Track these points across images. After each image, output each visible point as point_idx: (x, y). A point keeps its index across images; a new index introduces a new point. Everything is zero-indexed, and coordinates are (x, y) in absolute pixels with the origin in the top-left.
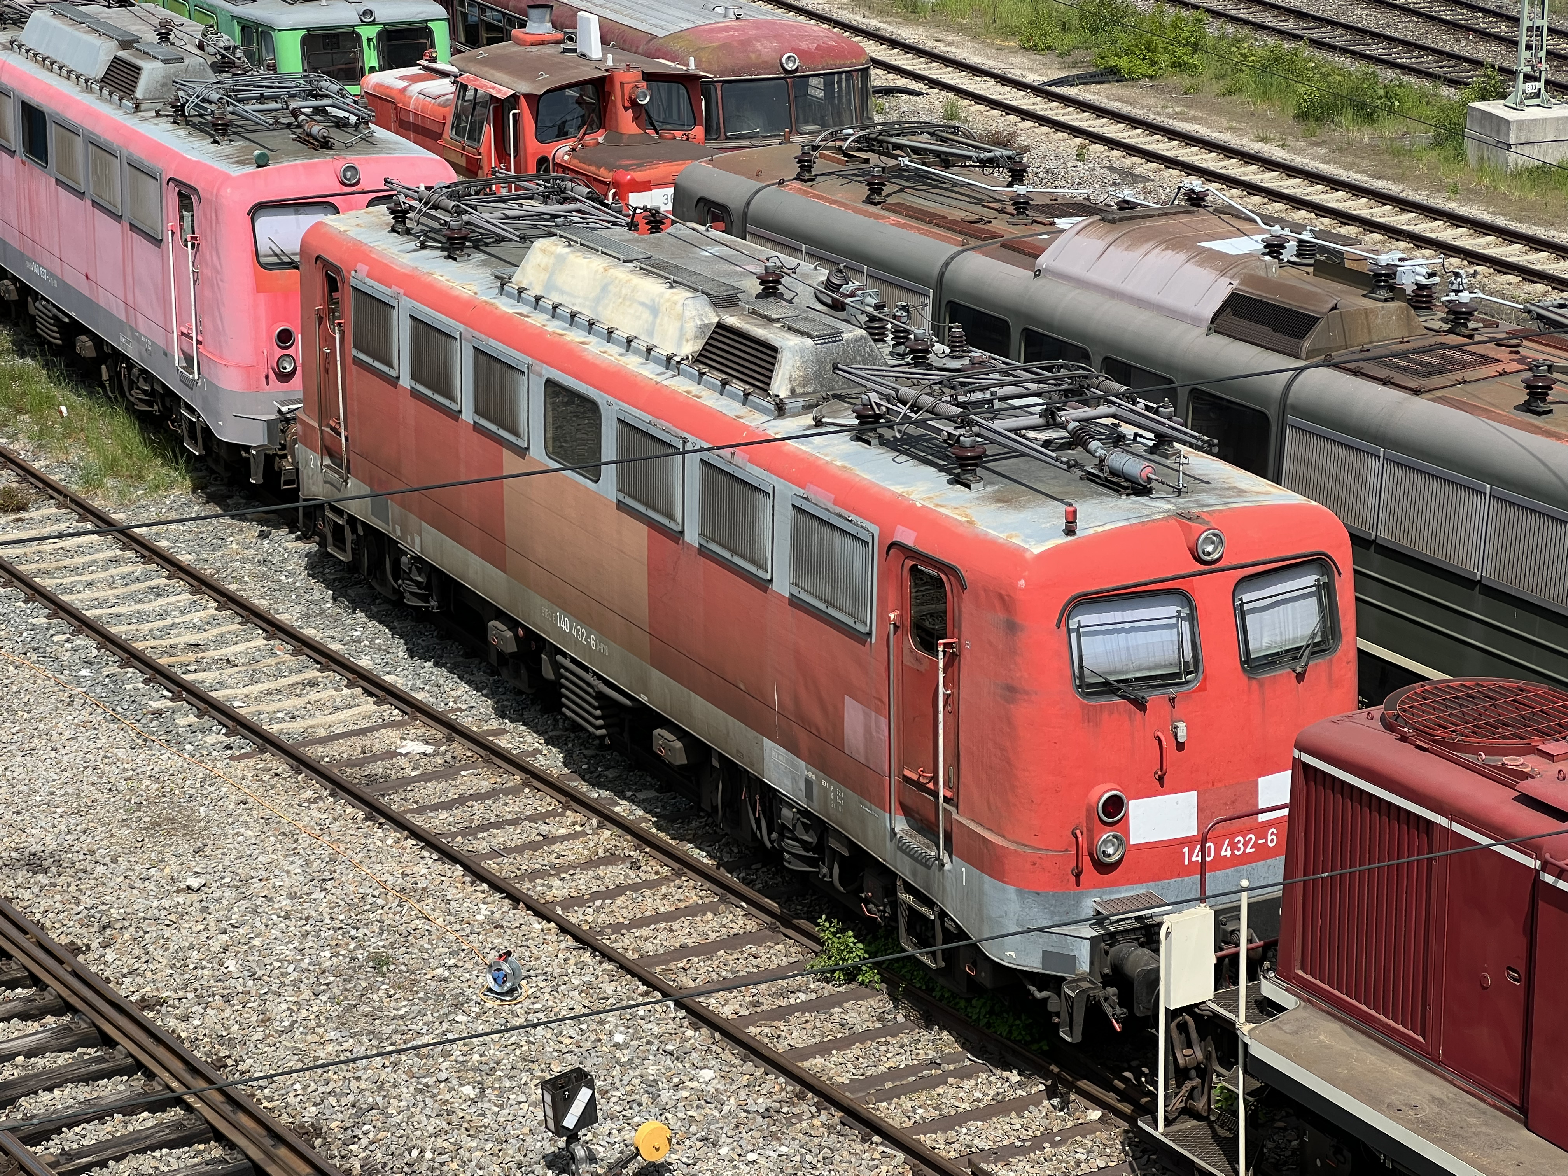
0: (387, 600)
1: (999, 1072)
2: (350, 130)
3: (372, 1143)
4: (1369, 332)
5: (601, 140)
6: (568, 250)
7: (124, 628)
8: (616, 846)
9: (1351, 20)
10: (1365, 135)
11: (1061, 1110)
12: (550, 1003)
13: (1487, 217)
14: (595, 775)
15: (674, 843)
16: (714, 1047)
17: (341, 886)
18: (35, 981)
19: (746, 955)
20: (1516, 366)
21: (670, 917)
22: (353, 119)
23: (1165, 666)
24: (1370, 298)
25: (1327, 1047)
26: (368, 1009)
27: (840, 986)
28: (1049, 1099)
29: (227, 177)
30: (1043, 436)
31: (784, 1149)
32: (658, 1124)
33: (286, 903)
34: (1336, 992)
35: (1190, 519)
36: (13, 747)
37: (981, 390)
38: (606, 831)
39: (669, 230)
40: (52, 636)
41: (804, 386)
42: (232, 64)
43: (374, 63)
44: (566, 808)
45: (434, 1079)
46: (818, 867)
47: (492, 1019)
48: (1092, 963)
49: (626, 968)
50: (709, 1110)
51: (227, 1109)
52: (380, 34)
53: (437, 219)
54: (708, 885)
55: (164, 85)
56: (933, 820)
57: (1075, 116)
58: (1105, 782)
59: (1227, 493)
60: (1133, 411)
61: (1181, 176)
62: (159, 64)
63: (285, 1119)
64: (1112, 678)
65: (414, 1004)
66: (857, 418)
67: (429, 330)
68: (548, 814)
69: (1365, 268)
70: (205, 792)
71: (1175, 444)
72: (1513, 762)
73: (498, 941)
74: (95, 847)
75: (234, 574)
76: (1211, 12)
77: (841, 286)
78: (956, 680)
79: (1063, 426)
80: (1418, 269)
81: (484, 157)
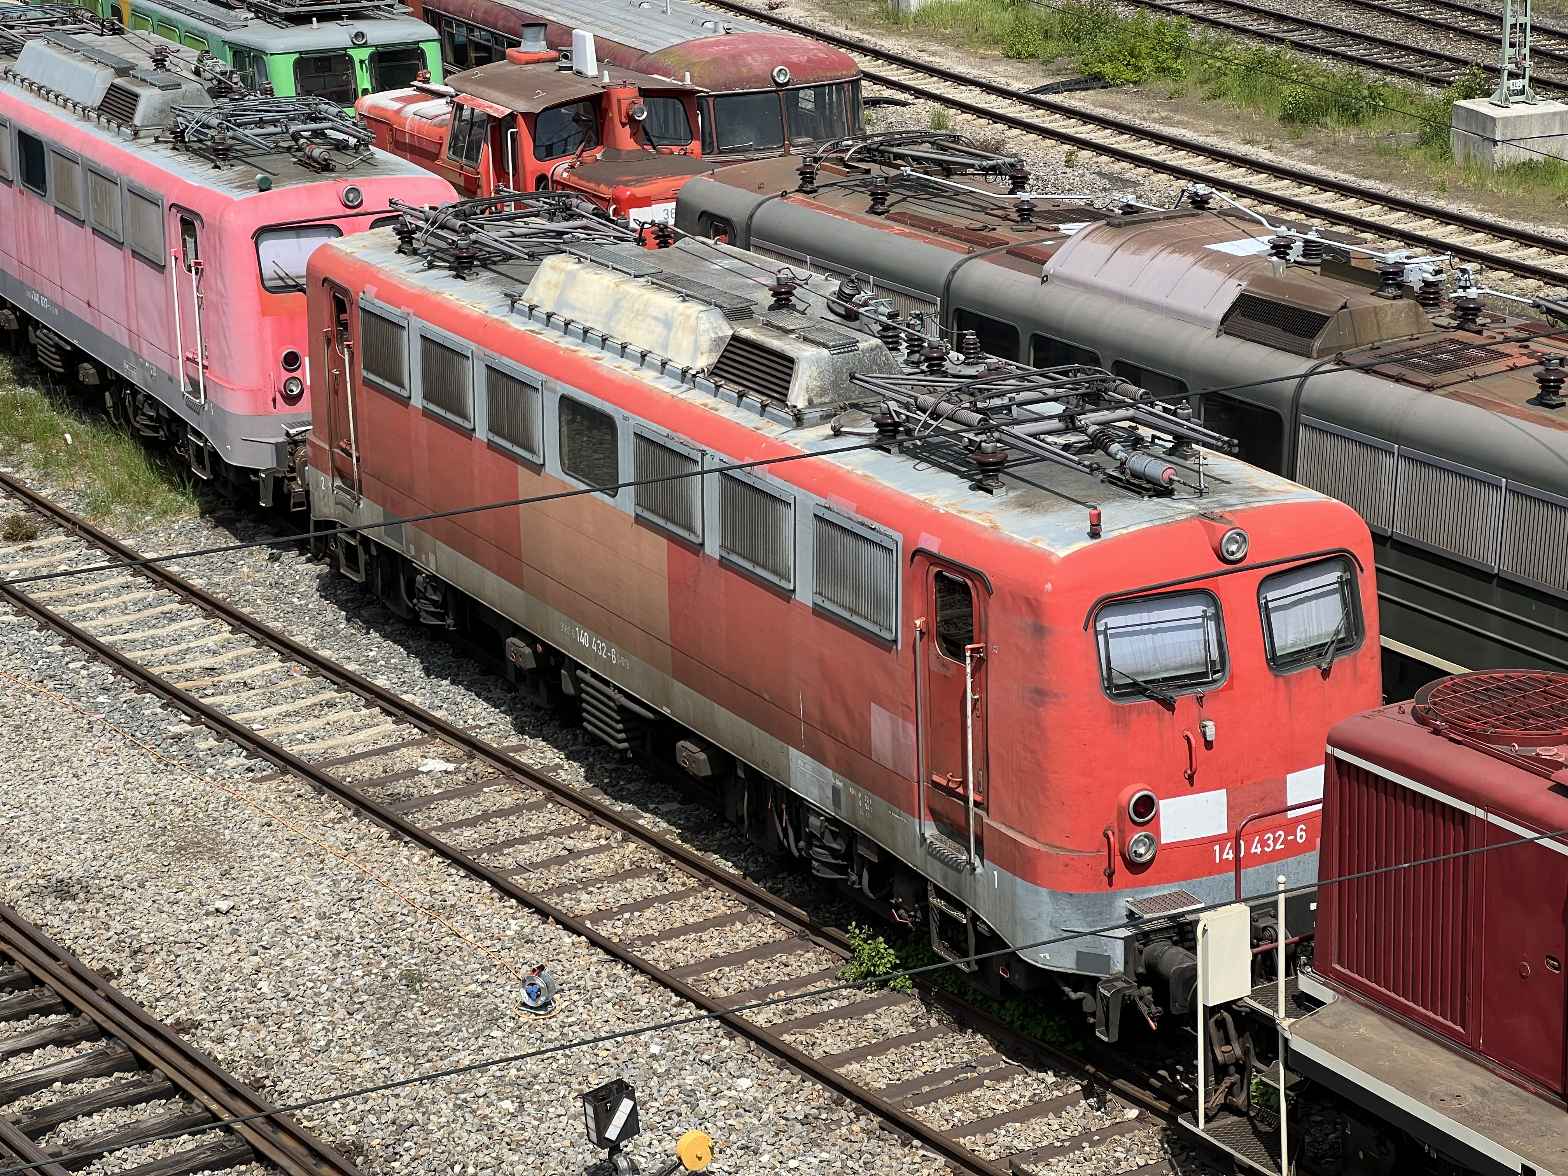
0: (400, 620)
1: (1034, 1073)
2: (350, 152)
3: (414, 1159)
4: (1379, 330)
5: (599, 156)
6: (578, 266)
7: (139, 654)
8: (642, 859)
9: (1331, 22)
10: (1350, 136)
11: (1098, 1110)
12: (585, 1016)
13: (1475, 215)
14: (618, 788)
15: (699, 854)
16: (750, 1056)
17: (369, 905)
18: (68, 1007)
19: (776, 964)
20: (1526, 360)
21: (699, 928)
22: (353, 141)
23: (1192, 666)
24: (1379, 296)
25: (1369, 1040)
26: (402, 1027)
27: (872, 992)
28: (1086, 1099)
29: (229, 201)
30: (1062, 440)
31: (825, 1155)
32: (699, 1133)
33: (315, 923)
34: (1374, 985)
35: (1213, 519)
36: (34, 775)
37: (998, 396)
38: (631, 844)
39: (677, 244)
40: (67, 663)
41: (821, 396)
42: (229, 90)
43: (367, 85)
44: (590, 822)
45: (473, 1094)
46: (847, 874)
47: (527, 1034)
48: (1126, 963)
49: (658, 979)
50: (747, 1117)
51: (267, 1129)
52: (372, 56)
53: (445, 239)
54: (735, 895)
55: (162, 111)
56: (963, 823)
57: (1062, 123)
58: (1134, 782)
59: (1248, 492)
60: (1151, 413)
61: (1169, 180)
62: (157, 91)
63: (325, 1138)
64: (1140, 679)
65: (449, 1021)
66: (876, 426)
67: (440, 350)
68: (573, 829)
69: (1372, 267)
70: (229, 815)
71: (1194, 446)
72: (1546, 752)
73: (529, 956)
74: (122, 873)
75: (247, 597)
76: (1192, 16)
77: (853, 296)
78: (983, 685)
79: (1083, 430)
80: (1425, 267)
81: (482, 176)
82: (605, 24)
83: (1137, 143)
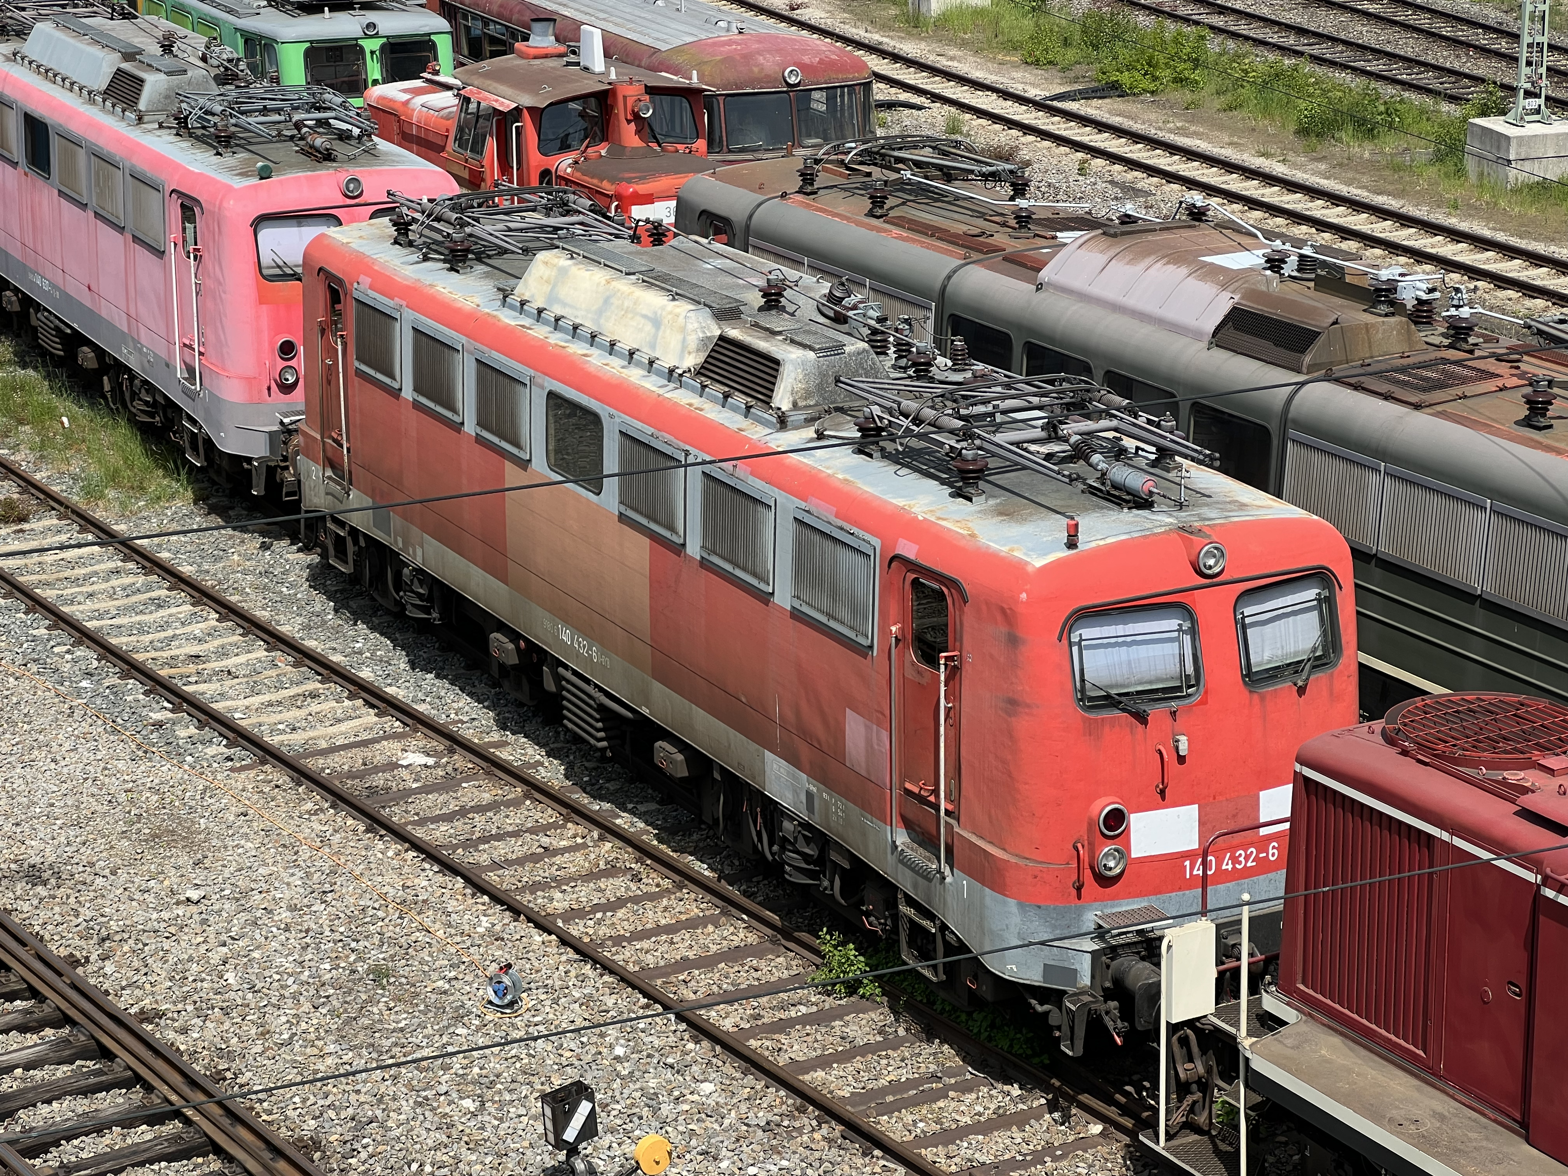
0: (388, 612)
1: (1000, 1086)
2: (353, 142)
3: (371, 1156)
4: (1370, 347)
5: (603, 153)
6: (570, 262)
7: (124, 639)
8: (617, 858)
9: (1351, 37)
10: (1365, 151)
11: (1062, 1124)
12: (551, 1016)
13: (1487, 233)
14: (597, 787)
15: (675, 855)
16: (714, 1060)
17: (341, 898)
18: (34, 993)
19: (746, 968)
20: (1515, 381)
21: (670, 929)
22: (356, 131)
23: (1166, 680)
24: (1372, 313)
25: (1328, 1061)
26: (367, 1022)
27: (841, 999)
28: (1051, 1113)
29: (229, 188)
30: (1045, 449)
31: (785, 1163)
32: (658, 1138)
33: (286, 916)
34: (1337, 1006)
35: (1191, 533)
36: (12, 759)
37: (983, 403)
38: (607, 844)
39: (672, 243)
40: (52, 647)
41: (806, 399)
42: (235, 77)
43: (377, 76)
44: (567, 820)
45: (434, 1092)
46: (819, 879)
47: (492, 1032)
48: (1093, 977)
49: (626, 980)
50: (709, 1123)
51: (226, 1122)
52: (383, 47)
53: (439, 231)
54: (709, 897)
55: (167, 97)
56: (935, 833)
57: (1077, 131)
58: (1106, 795)
59: (1228, 506)
60: (1134, 425)
61: (1182, 191)
62: (162, 76)
63: (284, 1132)
64: (1113, 692)
65: (414, 1017)
66: (859, 430)
67: (431, 342)
68: (549, 826)
69: (1365, 283)
70: (205, 804)
71: (1177, 458)
72: (1513, 776)
73: (498, 953)
74: (95, 859)
75: (236, 585)
76: (1212, 28)
77: (843, 299)
78: (957, 693)
79: (1065, 440)
80: (1419, 284)
81: (486, 169)
82: (618, 20)
83: (1151, 153)
